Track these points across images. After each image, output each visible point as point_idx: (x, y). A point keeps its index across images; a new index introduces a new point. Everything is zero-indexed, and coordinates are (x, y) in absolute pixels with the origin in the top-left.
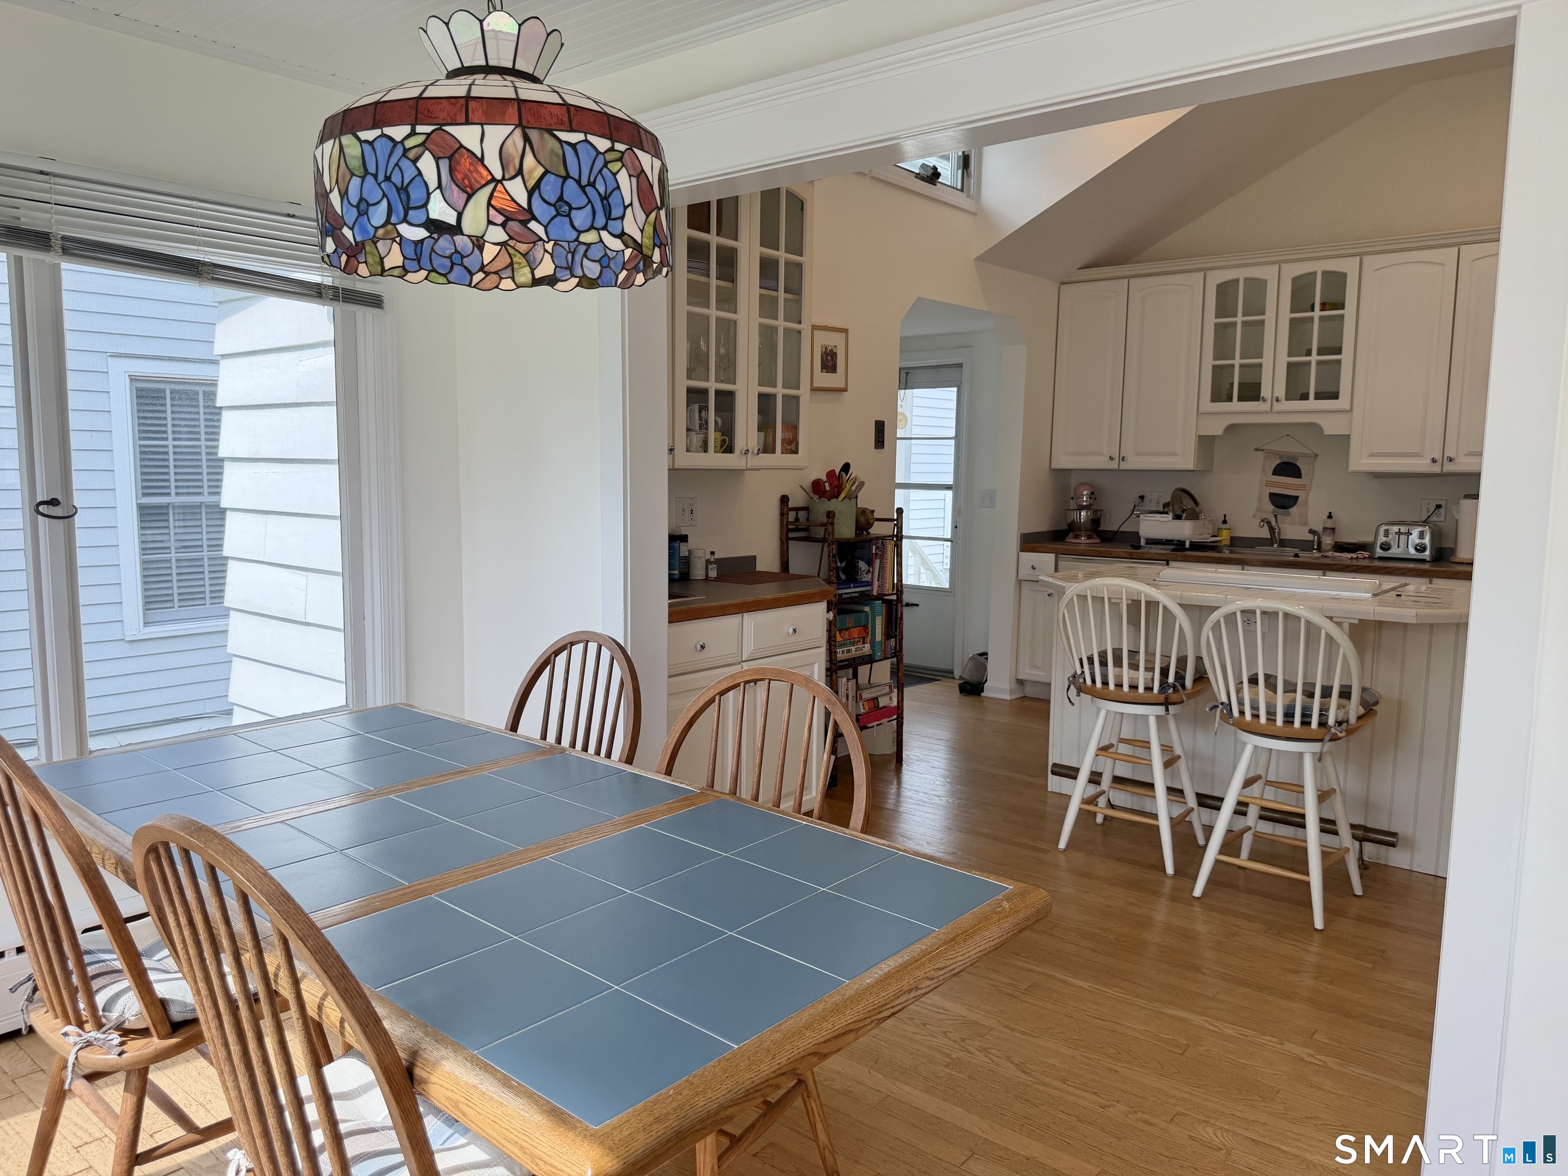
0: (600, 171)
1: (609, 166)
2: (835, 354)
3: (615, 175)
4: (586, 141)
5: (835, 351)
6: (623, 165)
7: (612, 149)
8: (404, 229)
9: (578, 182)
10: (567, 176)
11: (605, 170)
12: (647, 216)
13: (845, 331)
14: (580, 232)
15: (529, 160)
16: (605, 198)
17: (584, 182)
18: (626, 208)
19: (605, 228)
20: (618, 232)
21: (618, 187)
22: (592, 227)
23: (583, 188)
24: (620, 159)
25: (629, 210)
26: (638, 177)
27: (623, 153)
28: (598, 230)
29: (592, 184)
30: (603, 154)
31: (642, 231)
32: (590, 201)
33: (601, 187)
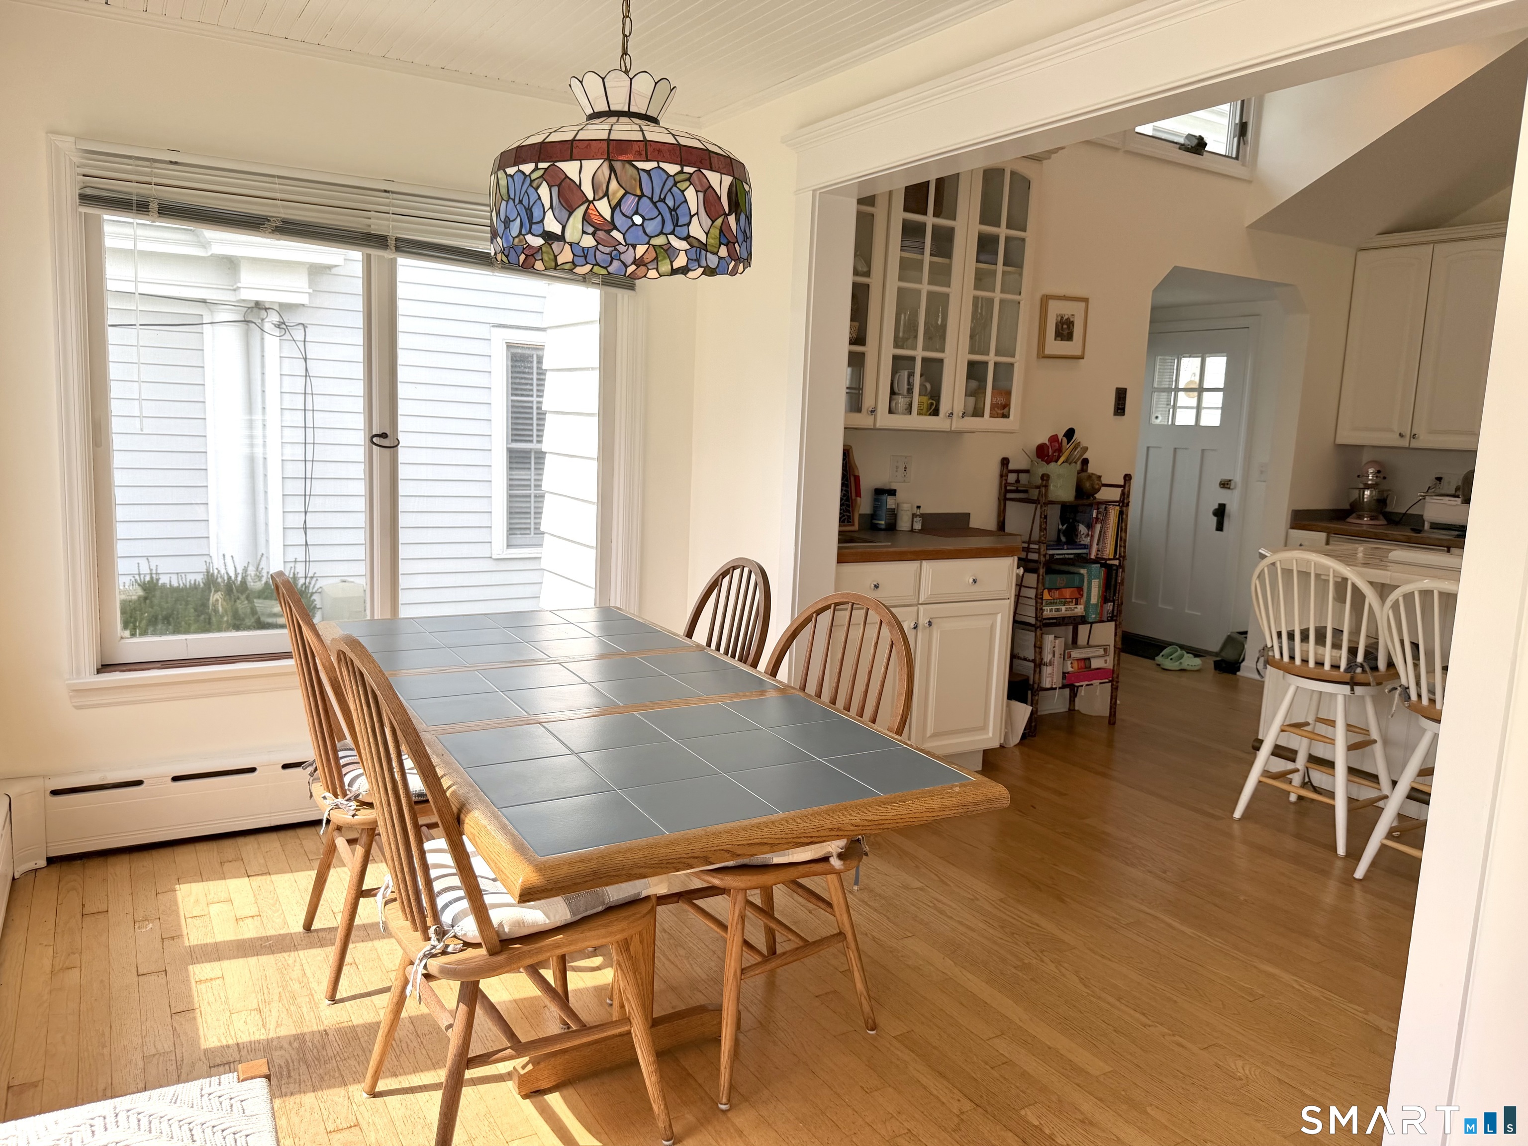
0: (670, 190)
1: (678, 185)
2: (1072, 323)
3: (683, 192)
4: (659, 167)
5: (1072, 320)
6: (691, 184)
7: (681, 172)
8: (530, 238)
9: (651, 199)
10: (643, 195)
11: (675, 189)
12: (713, 222)
13: (1086, 300)
14: (651, 237)
15: (614, 184)
16: (673, 210)
17: (656, 199)
18: (691, 217)
19: (672, 233)
20: (685, 235)
21: (686, 201)
22: (661, 233)
23: (654, 204)
24: (689, 179)
25: (695, 219)
26: (705, 192)
27: (691, 174)
28: (666, 235)
29: (663, 200)
30: (673, 176)
31: (707, 234)
32: (660, 213)
33: (670, 202)
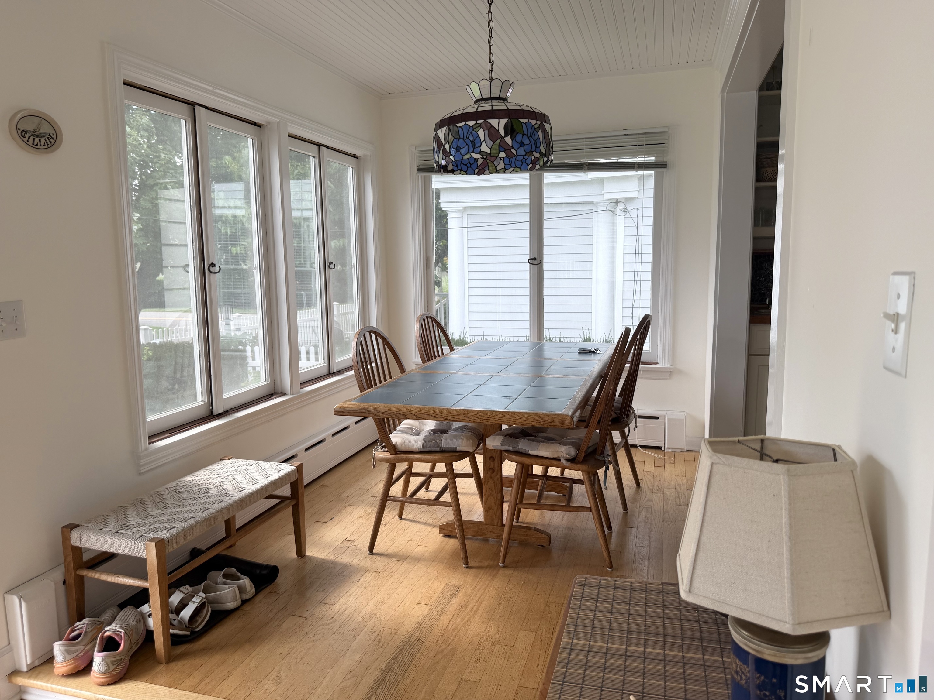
0: (471, 133)
1: (475, 130)
3: (477, 132)
4: (466, 124)
6: (481, 128)
7: (476, 123)
9: (463, 139)
10: (460, 138)
11: (473, 132)
12: (494, 142)
14: (463, 156)
15: (450, 135)
16: (473, 141)
17: (465, 138)
18: (482, 142)
19: (473, 152)
20: (479, 151)
21: (479, 136)
22: (468, 153)
23: (464, 140)
24: (480, 126)
25: (484, 144)
26: (489, 130)
27: (481, 123)
28: (470, 153)
29: (468, 138)
30: (472, 126)
31: (490, 149)
32: (467, 144)
33: (471, 138)
